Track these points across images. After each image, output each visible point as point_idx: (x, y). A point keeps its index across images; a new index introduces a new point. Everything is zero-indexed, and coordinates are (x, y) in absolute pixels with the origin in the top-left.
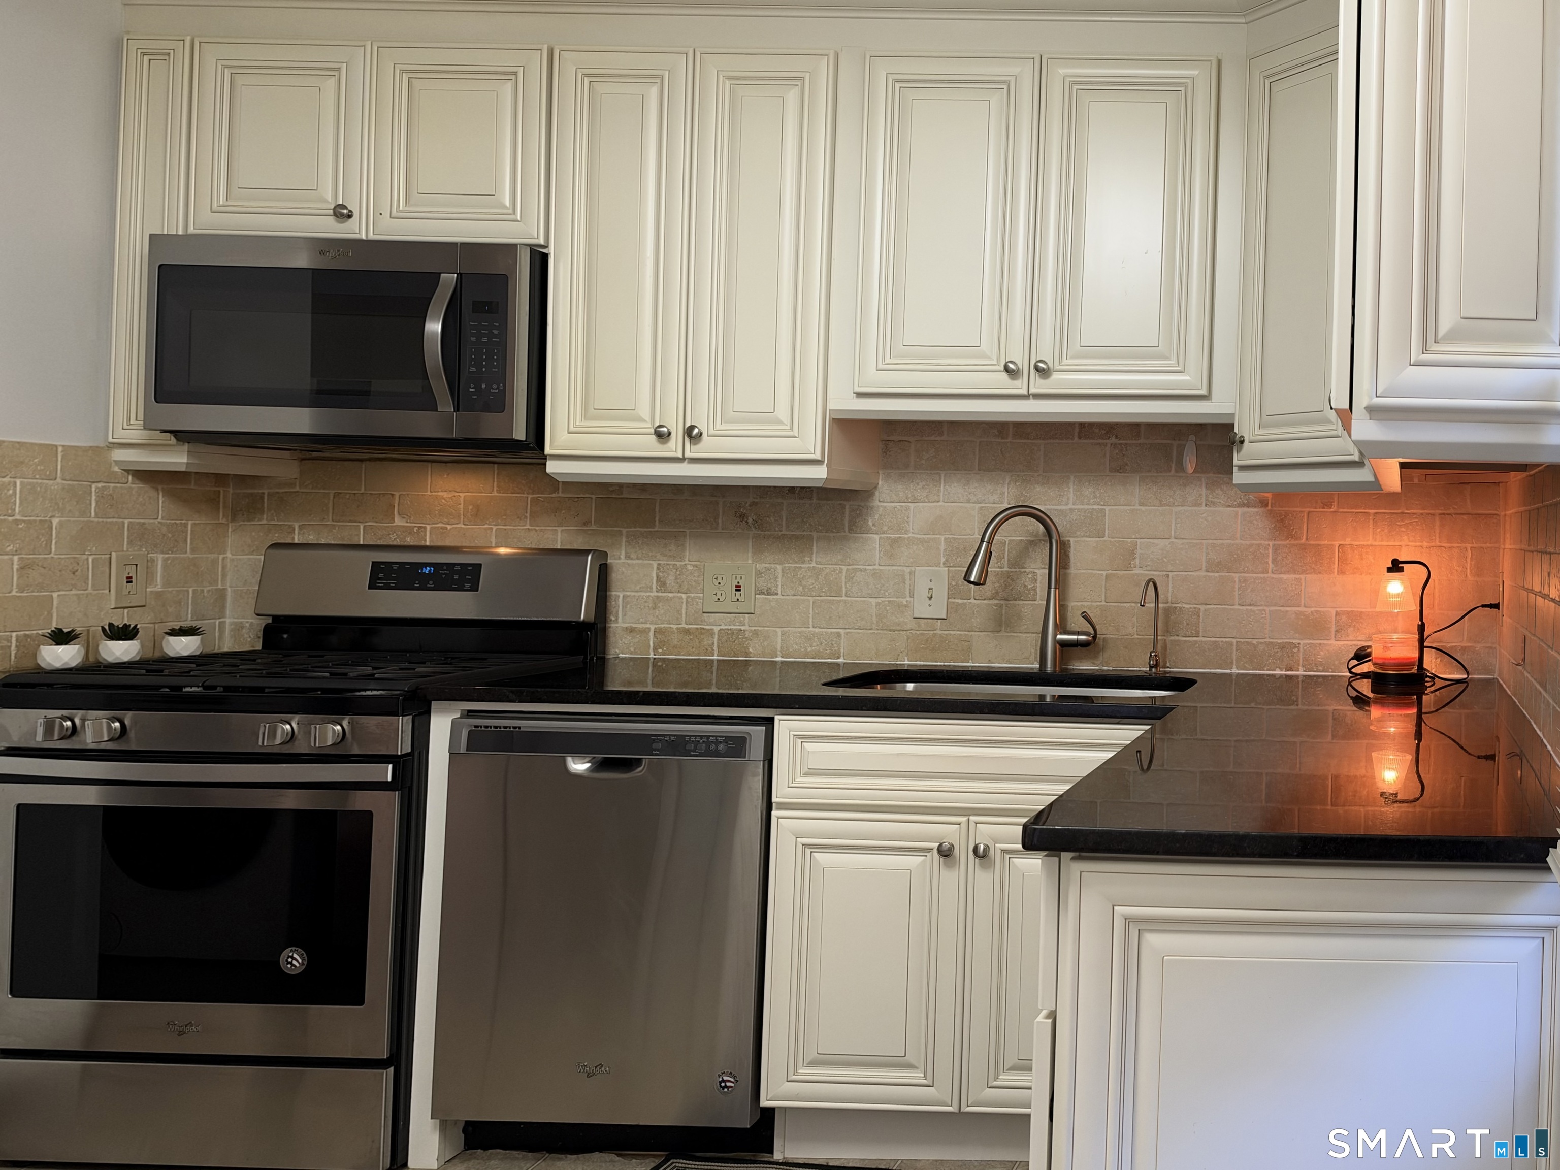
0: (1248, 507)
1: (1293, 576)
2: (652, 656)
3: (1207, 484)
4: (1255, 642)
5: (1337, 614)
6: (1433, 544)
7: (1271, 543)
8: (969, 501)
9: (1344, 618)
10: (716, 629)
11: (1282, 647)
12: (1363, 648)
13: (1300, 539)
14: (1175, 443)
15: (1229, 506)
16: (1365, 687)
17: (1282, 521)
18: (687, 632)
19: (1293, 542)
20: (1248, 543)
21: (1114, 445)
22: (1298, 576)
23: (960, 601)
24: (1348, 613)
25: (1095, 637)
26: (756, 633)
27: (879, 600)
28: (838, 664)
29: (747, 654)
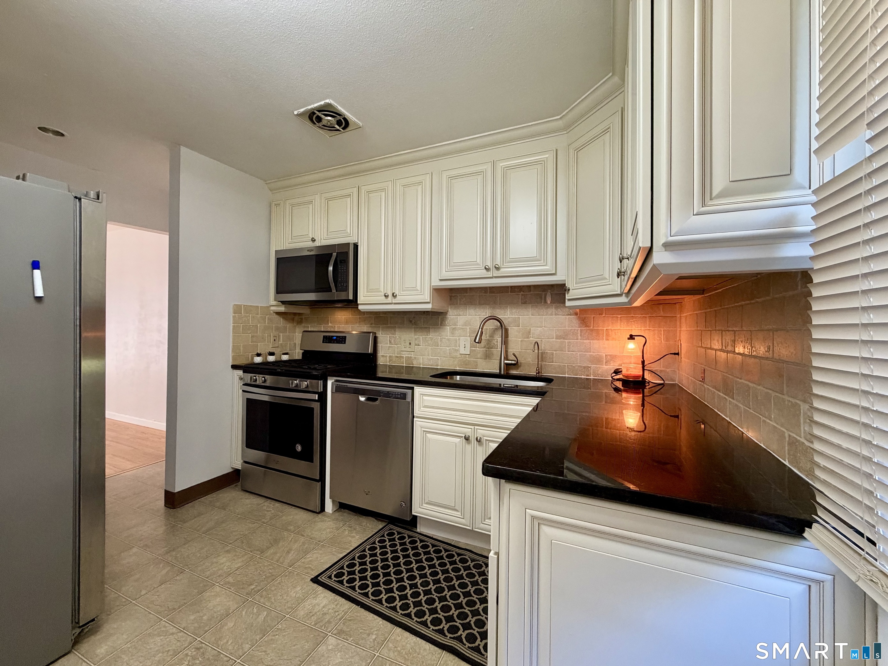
0: (570, 315)
1: (588, 341)
2: (388, 364)
3: (555, 308)
4: (574, 365)
5: (606, 355)
6: (646, 329)
7: (579, 329)
8: (476, 315)
9: (609, 357)
10: (405, 356)
11: (584, 367)
12: (617, 369)
13: (591, 327)
14: (544, 293)
15: (563, 315)
16: (619, 385)
17: (583, 320)
18: (397, 357)
19: (588, 328)
20: (571, 328)
21: (522, 295)
22: (589, 341)
23: (474, 349)
24: (610, 355)
25: (517, 362)
26: (415, 358)
27: (450, 348)
28: (438, 368)
29: (413, 364)
